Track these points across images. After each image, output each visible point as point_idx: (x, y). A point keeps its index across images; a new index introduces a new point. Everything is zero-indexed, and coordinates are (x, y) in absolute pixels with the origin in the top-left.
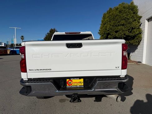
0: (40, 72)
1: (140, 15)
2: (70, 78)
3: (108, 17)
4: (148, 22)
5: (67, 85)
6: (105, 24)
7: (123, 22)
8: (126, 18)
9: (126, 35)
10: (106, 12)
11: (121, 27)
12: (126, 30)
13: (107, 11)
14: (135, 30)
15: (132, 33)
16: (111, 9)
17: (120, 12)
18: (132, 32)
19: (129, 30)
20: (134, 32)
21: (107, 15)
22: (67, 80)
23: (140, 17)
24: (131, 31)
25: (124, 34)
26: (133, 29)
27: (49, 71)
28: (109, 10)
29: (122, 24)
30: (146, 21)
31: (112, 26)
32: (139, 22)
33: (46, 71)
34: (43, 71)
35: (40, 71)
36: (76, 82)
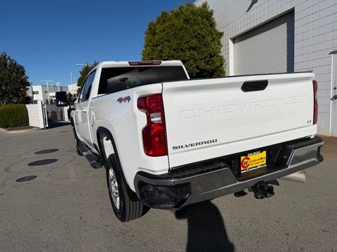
0: (197, 149)
1: (220, 31)
2: (245, 153)
3: (164, 31)
4: (234, 43)
5: (242, 169)
6: (158, 45)
7: (194, 42)
8: (199, 34)
9: (201, 69)
10: (155, 21)
11: (192, 52)
12: (201, 59)
13: (158, 19)
14: (214, 58)
15: (210, 65)
16: (164, 14)
17: (186, 21)
18: (210, 62)
19: (206, 58)
20: (214, 62)
21: (159, 28)
22: (242, 158)
23: (221, 34)
24: (208, 61)
25: (197, 67)
26: (211, 56)
27: (212, 144)
28: (160, 15)
29: (194, 46)
30: (231, 42)
31: (174, 50)
32: (219, 43)
33: (207, 145)
34: (201, 146)
35: (196, 147)
36: (255, 160)
